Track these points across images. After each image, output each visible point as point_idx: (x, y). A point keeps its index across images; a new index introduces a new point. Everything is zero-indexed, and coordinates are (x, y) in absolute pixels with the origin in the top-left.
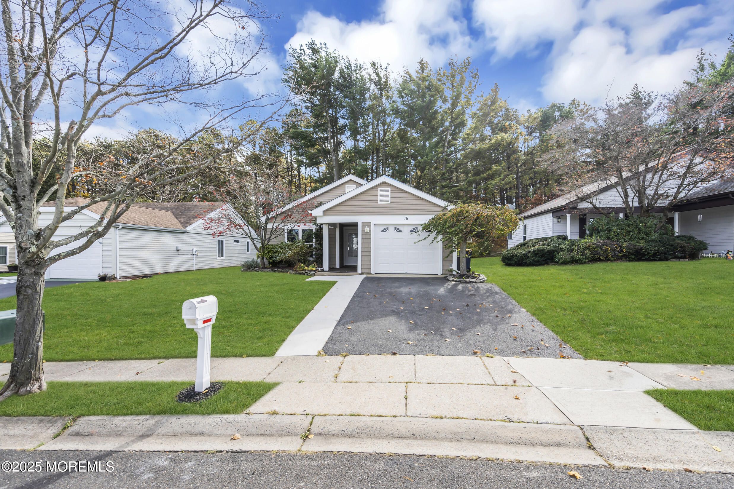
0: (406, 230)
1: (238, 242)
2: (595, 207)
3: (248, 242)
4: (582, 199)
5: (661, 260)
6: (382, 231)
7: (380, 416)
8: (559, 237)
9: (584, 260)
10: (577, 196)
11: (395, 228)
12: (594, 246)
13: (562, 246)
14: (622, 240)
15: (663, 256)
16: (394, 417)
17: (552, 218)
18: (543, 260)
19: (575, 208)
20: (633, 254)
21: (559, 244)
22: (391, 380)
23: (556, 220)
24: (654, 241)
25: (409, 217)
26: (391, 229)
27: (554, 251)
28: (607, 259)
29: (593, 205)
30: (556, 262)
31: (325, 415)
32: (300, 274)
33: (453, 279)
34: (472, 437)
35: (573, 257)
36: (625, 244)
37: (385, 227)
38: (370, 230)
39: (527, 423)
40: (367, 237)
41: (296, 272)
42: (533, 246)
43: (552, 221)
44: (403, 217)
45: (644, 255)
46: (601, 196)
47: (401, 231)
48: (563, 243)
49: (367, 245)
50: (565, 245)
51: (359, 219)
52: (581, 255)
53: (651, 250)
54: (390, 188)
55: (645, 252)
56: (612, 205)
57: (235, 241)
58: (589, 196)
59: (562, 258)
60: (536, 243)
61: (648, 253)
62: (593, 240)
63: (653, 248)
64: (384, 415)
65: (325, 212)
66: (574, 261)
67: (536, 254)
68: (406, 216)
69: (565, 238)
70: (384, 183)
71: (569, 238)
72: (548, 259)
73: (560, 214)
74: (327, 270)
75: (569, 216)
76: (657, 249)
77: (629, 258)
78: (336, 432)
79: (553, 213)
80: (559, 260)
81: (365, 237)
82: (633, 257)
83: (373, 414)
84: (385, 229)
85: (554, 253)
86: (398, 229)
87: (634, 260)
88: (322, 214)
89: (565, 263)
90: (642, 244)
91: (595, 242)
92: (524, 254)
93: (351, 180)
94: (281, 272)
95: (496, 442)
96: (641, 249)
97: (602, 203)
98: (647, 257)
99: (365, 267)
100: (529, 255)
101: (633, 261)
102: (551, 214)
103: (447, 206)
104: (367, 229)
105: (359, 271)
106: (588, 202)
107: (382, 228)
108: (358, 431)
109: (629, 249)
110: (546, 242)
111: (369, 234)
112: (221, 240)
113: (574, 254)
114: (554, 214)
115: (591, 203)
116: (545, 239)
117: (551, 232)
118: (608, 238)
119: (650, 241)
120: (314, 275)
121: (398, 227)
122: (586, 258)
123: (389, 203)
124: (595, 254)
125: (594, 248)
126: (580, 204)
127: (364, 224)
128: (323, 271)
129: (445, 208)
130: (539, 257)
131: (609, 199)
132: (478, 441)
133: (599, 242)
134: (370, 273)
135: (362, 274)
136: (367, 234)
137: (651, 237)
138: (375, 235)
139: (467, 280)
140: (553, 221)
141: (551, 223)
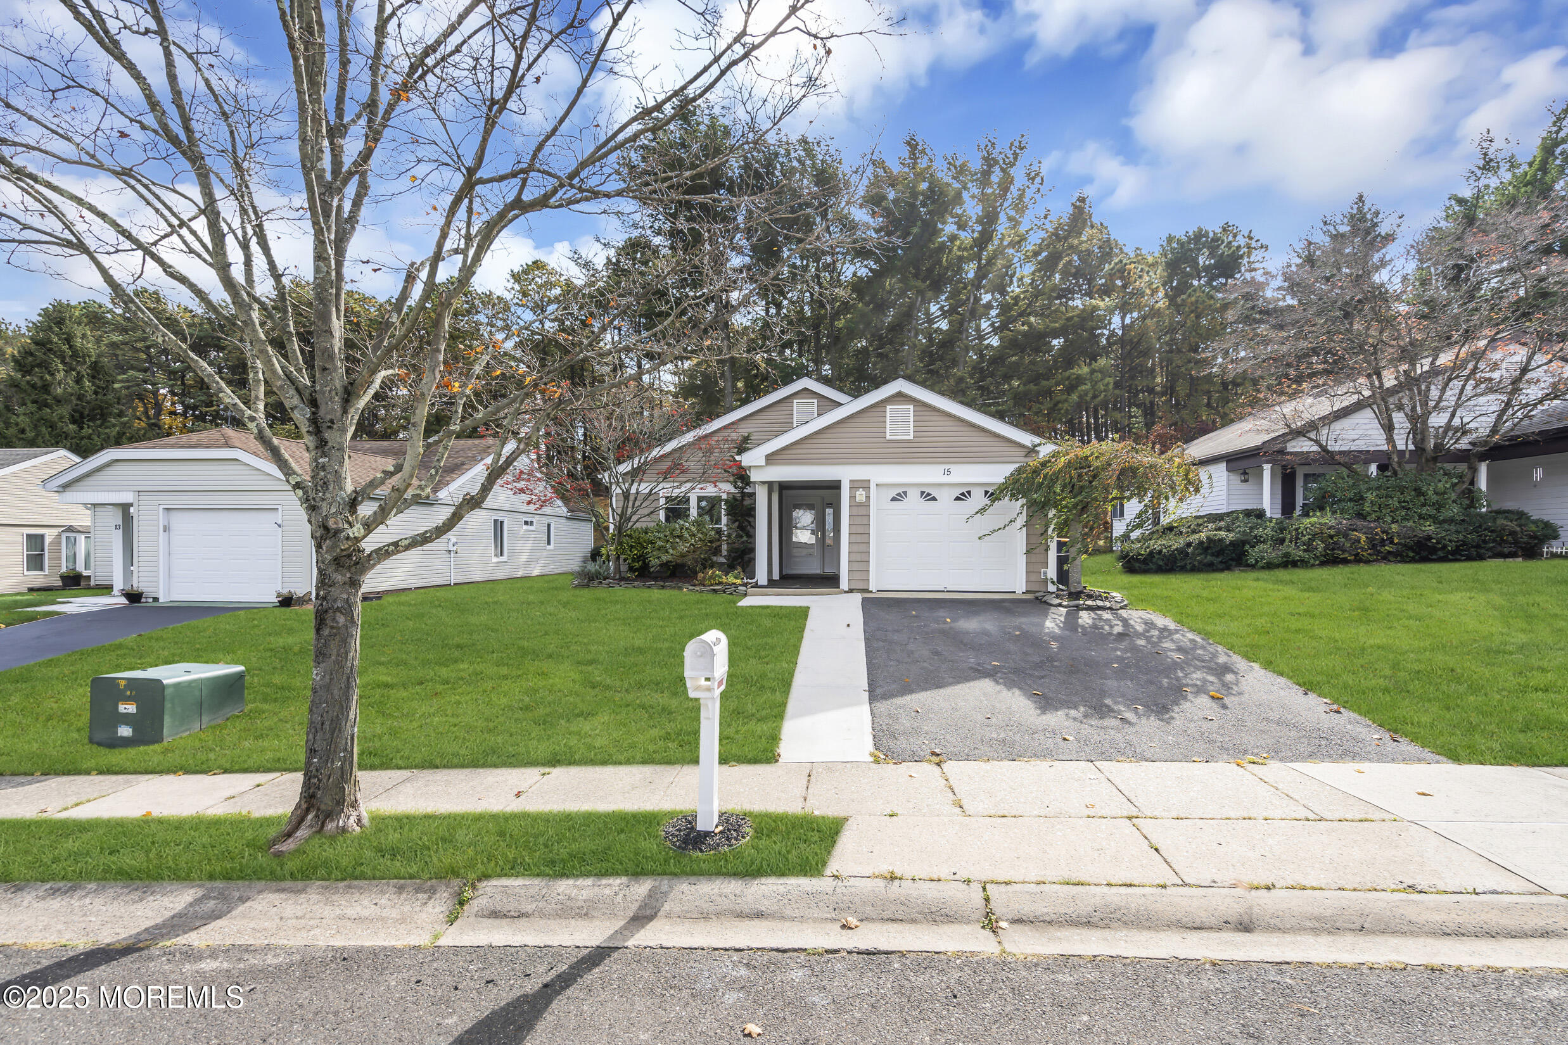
0: (946, 497)
1: (531, 523)
2: (1324, 449)
3: (549, 525)
4: (1300, 433)
5: (1469, 558)
6: (893, 499)
7: (1131, 885)
8: (1248, 513)
9: (1312, 561)
10: (1289, 426)
11: (922, 493)
12: (1332, 532)
13: (1259, 532)
14: (1388, 519)
15: (1473, 551)
16: (1164, 887)
17: (1225, 473)
18: (1221, 562)
19: (1282, 452)
20: (1411, 548)
21: (1251, 528)
22: (1091, 812)
23: (1236, 479)
24: (1451, 521)
25: (953, 468)
26: (914, 494)
27: (1244, 543)
28: (1358, 560)
29: (1320, 446)
30: (1248, 565)
31: (1007, 883)
32: (715, 591)
33: (1058, 601)
34: (1358, 926)
35: (1287, 555)
36: (1394, 527)
37: (900, 491)
38: (868, 497)
39: (1455, 893)
40: (862, 511)
41: (704, 589)
42: (1194, 532)
43: (1225, 478)
44: (942, 467)
45: (1434, 550)
46: (1337, 426)
47: (934, 499)
48: (1261, 525)
49: (860, 530)
50: (1267, 531)
51: (845, 474)
52: (1305, 551)
53: (1450, 541)
54: (911, 407)
55: (1438, 543)
56: (1360, 446)
57: (526, 523)
58: (1312, 426)
59: (1263, 558)
60: (1199, 525)
61: (1445, 547)
62: (1325, 519)
63: (1452, 536)
64: (1135, 882)
65: (771, 459)
66: (1289, 563)
67: (1207, 548)
68: (947, 466)
69: (1260, 514)
70: (900, 397)
71: (1268, 514)
72: (1232, 559)
73: (1244, 464)
74: (765, 583)
75: (1267, 468)
76: (1461, 537)
77: (1401, 556)
78: (1053, 917)
79: (1228, 462)
80: (1257, 562)
81: (855, 511)
82: (1411, 554)
83: (1113, 882)
84: (899, 494)
85: (1244, 545)
86: (929, 494)
87: (1413, 560)
88: (762, 462)
89: (1270, 566)
90: (1429, 528)
91: (1333, 523)
92: (1177, 549)
93: (805, 389)
94: (663, 587)
95: (1413, 934)
96: (1429, 538)
97: (1339, 442)
98: (1441, 554)
99: (857, 576)
100: (1190, 550)
101: (1410, 562)
102: (1224, 465)
103: (1039, 445)
104: (860, 495)
105: (844, 584)
106: (1312, 440)
107: (893, 493)
108: (1102, 916)
109: (1405, 538)
110: (1222, 524)
111: (866, 505)
112: (501, 519)
113: (1288, 548)
114: (1230, 464)
115: (1317, 442)
116: (1218, 517)
117: (1224, 502)
118: (1360, 515)
119: (1444, 521)
120: (746, 595)
121: (927, 491)
122: (1316, 557)
123: (911, 437)
124: (1333, 549)
125: (1331, 537)
126: (1293, 443)
127: (856, 485)
128: (756, 586)
129: (1032, 451)
130: (1213, 555)
131: (1353, 435)
132: (1372, 932)
133: (1341, 523)
134: (867, 591)
135: (851, 591)
136: (860, 505)
137: (1446, 514)
138: (880, 508)
139: (1089, 603)
140: (1228, 480)
141: (1225, 483)
